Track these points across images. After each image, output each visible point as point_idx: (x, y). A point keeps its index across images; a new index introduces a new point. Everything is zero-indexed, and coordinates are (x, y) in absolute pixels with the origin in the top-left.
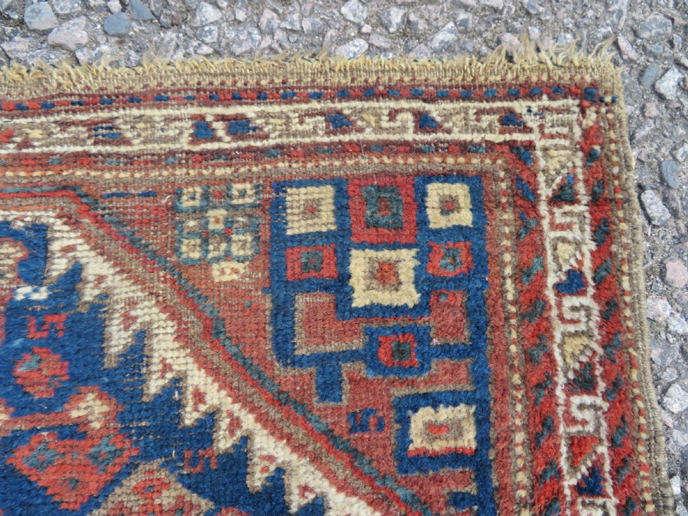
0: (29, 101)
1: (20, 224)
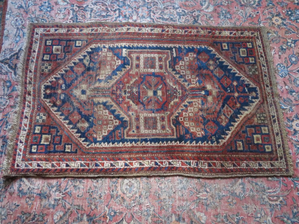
1: (258, 96)
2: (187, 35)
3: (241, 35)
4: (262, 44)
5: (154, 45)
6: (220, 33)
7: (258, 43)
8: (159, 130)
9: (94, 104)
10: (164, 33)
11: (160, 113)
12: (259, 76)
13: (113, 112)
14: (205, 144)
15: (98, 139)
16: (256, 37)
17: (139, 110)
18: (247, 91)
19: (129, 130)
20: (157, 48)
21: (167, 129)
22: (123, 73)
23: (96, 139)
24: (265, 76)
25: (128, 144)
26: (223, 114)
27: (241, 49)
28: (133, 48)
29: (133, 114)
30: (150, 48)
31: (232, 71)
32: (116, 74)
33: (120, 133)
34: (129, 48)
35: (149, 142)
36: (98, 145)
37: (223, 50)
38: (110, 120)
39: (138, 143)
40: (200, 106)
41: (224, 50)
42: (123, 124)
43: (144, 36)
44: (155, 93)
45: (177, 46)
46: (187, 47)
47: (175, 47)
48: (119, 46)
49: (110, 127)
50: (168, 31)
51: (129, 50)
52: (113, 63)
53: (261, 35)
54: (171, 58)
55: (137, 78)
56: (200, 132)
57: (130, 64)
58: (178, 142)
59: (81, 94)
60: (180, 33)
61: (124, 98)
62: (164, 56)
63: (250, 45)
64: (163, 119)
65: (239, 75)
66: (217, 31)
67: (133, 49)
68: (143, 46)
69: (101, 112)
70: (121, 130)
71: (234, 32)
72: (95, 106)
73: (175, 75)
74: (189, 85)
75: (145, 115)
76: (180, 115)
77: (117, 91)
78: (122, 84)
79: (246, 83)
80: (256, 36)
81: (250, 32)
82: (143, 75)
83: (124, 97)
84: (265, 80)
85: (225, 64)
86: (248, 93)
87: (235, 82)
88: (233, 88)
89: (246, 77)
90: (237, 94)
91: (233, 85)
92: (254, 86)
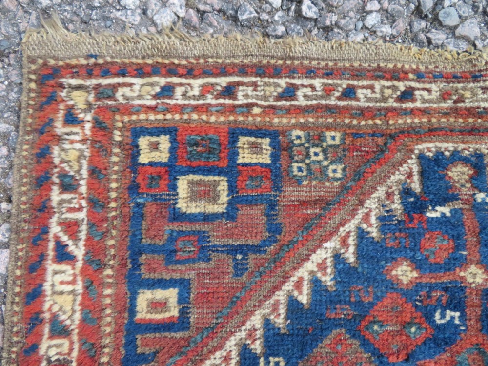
0: (460, 73)
1: (466, 152)
3: (83, 189)
4: (149, 75)
6: (60, 331)
7: (140, 97)
12: (349, 126)
16: (98, 99)
18: (446, 210)
24: (349, 93)
27: (182, 205)
31: (328, 280)
37: (182, 322)
41: (183, 312)
53: (90, 72)
63: (155, 147)
65: (351, 241)
66: (43, 350)
71: (55, 229)
79: (397, 206)
80: (91, 98)
81: (60, 128)
84: (377, 101)
85: (280, 321)
86: (458, 205)
87: (394, 273)
88: (432, 288)
89: (361, 203)
90: (473, 269)
91: (418, 286)
92: (413, 165)
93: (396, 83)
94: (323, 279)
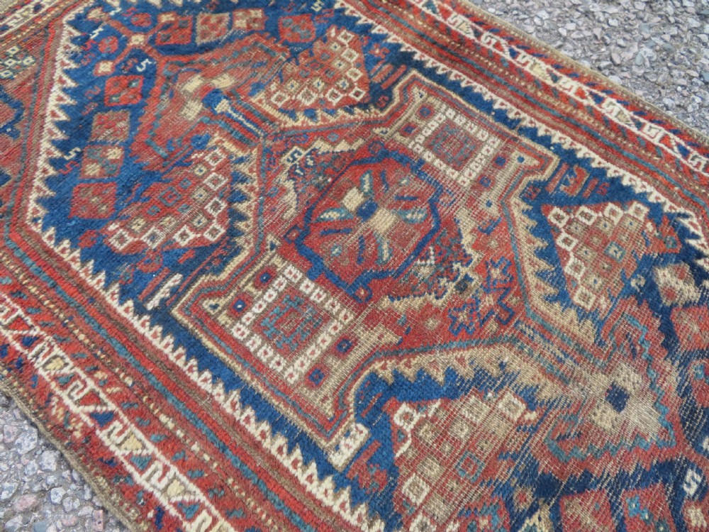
2: (43, 327)
5: (202, 380)
8: (444, 114)
9: (600, 324)
10: (112, 407)
11: (404, 148)
12: (18, 40)
13: (551, 254)
14: (353, 12)
15: (645, 210)
17: (462, 202)
19: (530, 171)
20: (206, 361)
21: (418, 100)
22: (421, 360)
23: (650, 217)
25: (560, 138)
26: (230, 29)
28: (297, 439)
29: (489, 204)
30: (232, 382)
31: (69, 101)
32: (450, 373)
33: (566, 183)
34: (313, 453)
35: (496, 106)
36: (655, 196)
38: (576, 237)
39: (529, 125)
40: (273, 87)
42: (539, 198)
43: (207, 458)
44: (366, 212)
45: (125, 310)
46: (102, 276)
47: (140, 310)
48: (345, 495)
49: (588, 217)
50: (92, 398)
51: (323, 443)
52: (427, 434)
54: (195, 280)
55: (386, 302)
56: (335, 39)
57: (366, 373)
58: (417, 57)
59: (631, 400)
60: (57, 351)
61: (483, 268)
62: (215, 307)
64: (408, 130)
65: (65, 78)
67: (303, 434)
68: (249, 412)
69: (591, 281)
70: (557, 189)
72: (600, 317)
73: (250, 214)
74: (241, 160)
75: (451, 173)
76: (349, 106)
77: (491, 311)
78: (455, 318)
79: (74, 48)
82: (355, 298)
83: (478, 270)
84: (22, 21)
85: (60, 136)
86: (105, 24)
87: (100, 72)
88: (125, 62)
89: (54, 61)
90: (134, 38)
91: (116, 67)
92: (68, 28)
93: (26, 7)
94: (66, 103)
